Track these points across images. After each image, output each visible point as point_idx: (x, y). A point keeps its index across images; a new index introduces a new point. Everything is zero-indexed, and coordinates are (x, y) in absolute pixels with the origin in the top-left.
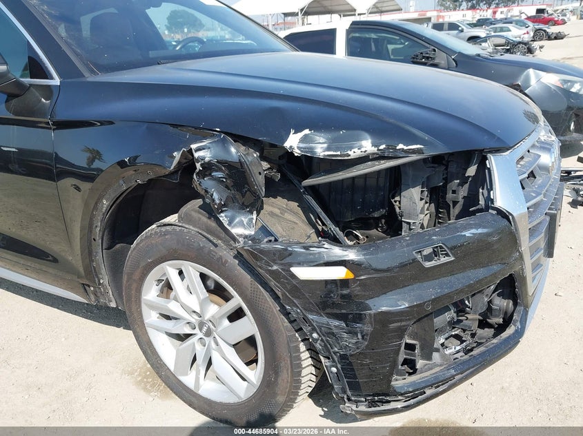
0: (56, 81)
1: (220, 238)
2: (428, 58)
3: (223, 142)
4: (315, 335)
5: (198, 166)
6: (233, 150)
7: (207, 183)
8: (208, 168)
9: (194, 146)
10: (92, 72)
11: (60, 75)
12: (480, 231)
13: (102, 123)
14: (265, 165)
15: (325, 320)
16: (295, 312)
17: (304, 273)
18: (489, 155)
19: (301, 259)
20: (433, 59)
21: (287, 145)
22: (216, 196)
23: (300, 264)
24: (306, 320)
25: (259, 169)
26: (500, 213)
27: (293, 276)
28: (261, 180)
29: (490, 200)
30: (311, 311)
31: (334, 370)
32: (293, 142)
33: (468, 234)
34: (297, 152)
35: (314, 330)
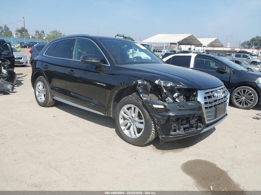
0: (109, 65)
1: (139, 100)
2: (223, 70)
3: (144, 80)
4: (156, 120)
5: (138, 84)
6: (145, 83)
7: (139, 88)
8: (140, 85)
9: (138, 81)
10: (117, 64)
11: (110, 64)
12: (192, 104)
13: (118, 75)
14: (151, 86)
15: (158, 116)
16: (152, 114)
17: (155, 106)
18: (198, 91)
19: (155, 103)
20: (225, 70)
21: (155, 82)
22: (140, 90)
23: (155, 104)
24: (154, 116)
25: (150, 87)
26: (198, 102)
27: (153, 107)
28: (150, 88)
29: (197, 99)
30: (156, 114)
31: (159, 128)
32: (157, 82)
33: (189, 104)
34: (157, 84)
35: (156, 118)
